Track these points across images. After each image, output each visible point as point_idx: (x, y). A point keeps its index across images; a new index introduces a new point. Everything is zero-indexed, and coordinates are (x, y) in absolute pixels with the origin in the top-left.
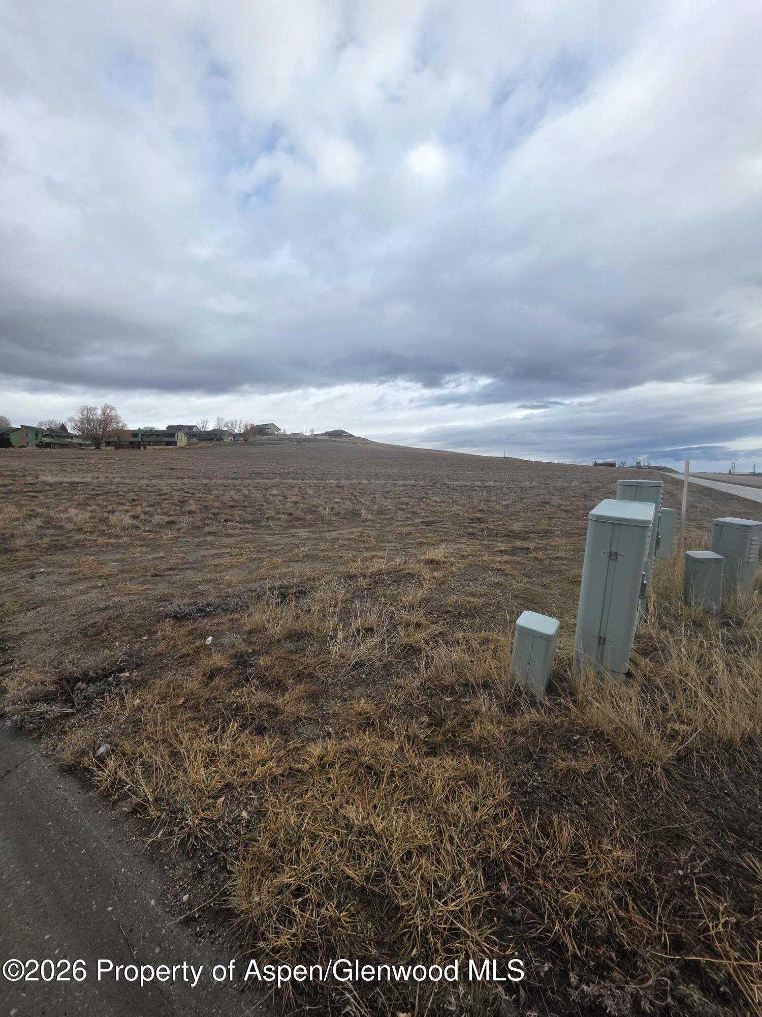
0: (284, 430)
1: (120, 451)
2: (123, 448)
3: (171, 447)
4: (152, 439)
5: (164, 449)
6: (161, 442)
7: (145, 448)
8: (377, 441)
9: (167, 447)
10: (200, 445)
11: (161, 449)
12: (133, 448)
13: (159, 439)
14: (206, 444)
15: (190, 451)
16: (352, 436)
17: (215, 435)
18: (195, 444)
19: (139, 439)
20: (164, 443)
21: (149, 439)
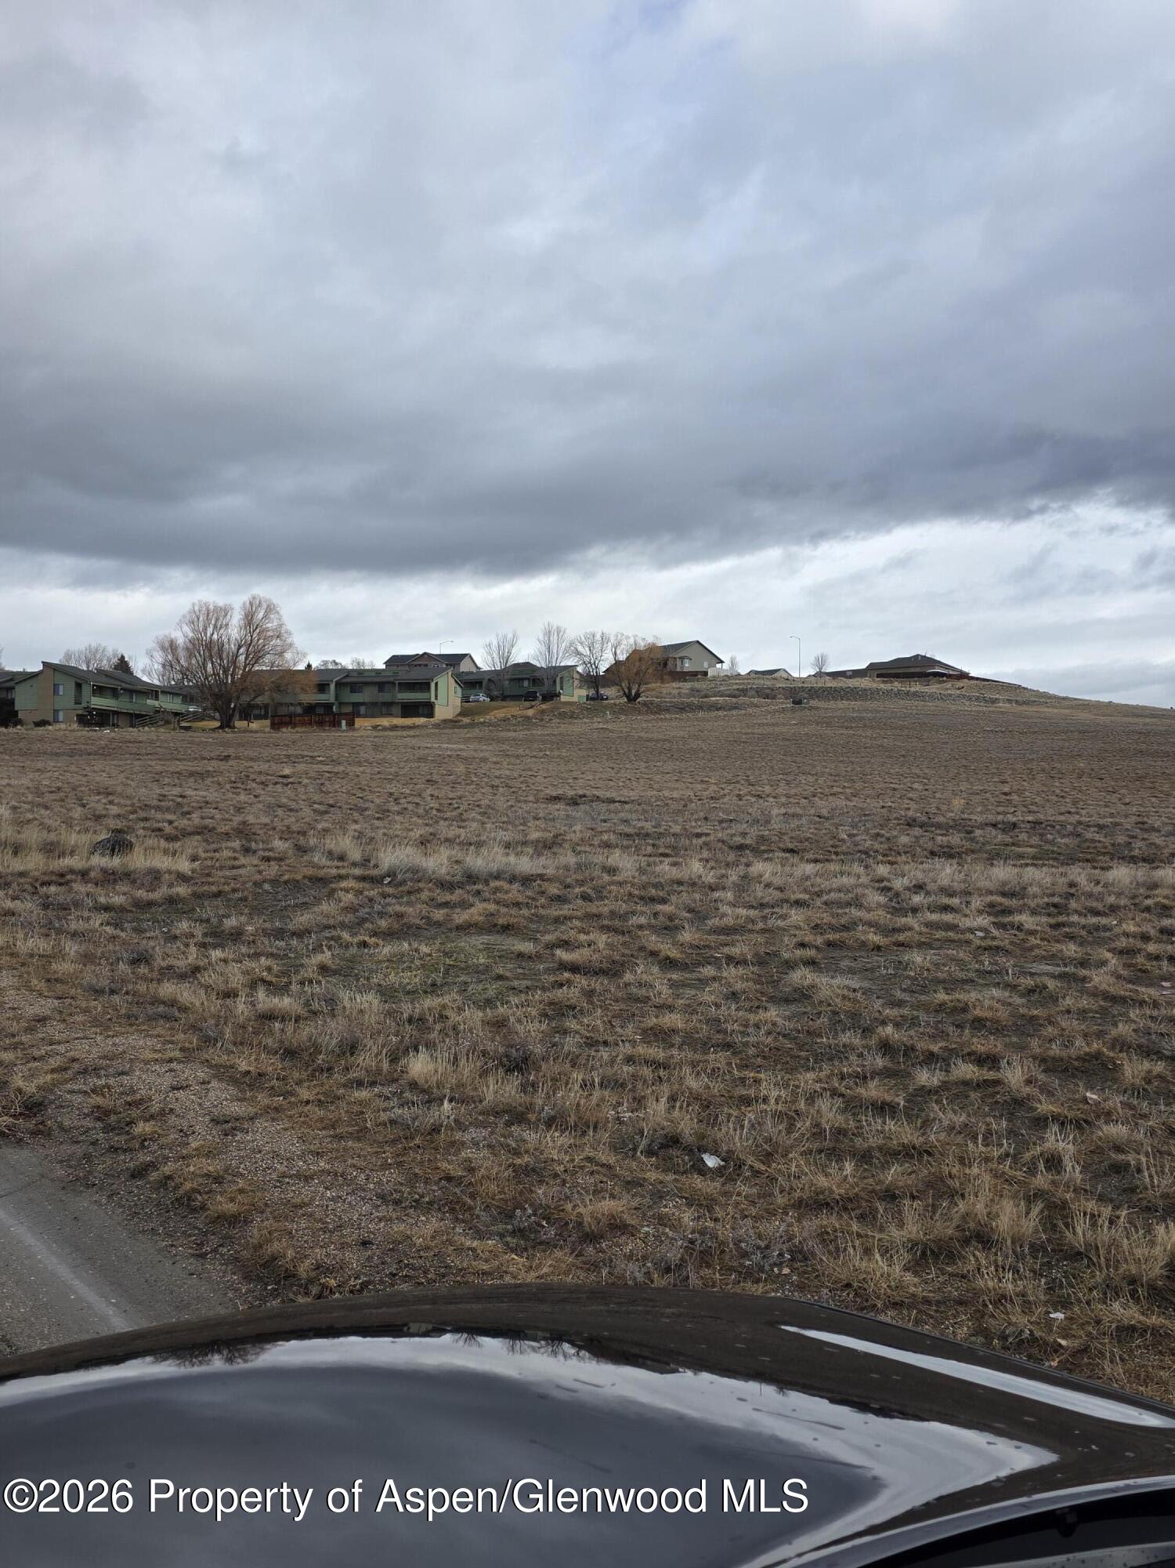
0: (733, 663)
1: (287, 733)
2: (294, 725)
3: (422, 720)
4: (366, 696)
5: (404, 728)
6: (391, 704)
7: (351, 724)
8: (1053, 691)
9: (408, 721)
10: (500, 714)
11: (394, 728)
12: (321, 724)
13: (386, 697)
14: (514, 709)
15: (476, 732)
16: (963, 676)
17: (535, 681)
18: (483, 710)
19: (330, 696)
20: (397, 710)
21: (356, 698)
